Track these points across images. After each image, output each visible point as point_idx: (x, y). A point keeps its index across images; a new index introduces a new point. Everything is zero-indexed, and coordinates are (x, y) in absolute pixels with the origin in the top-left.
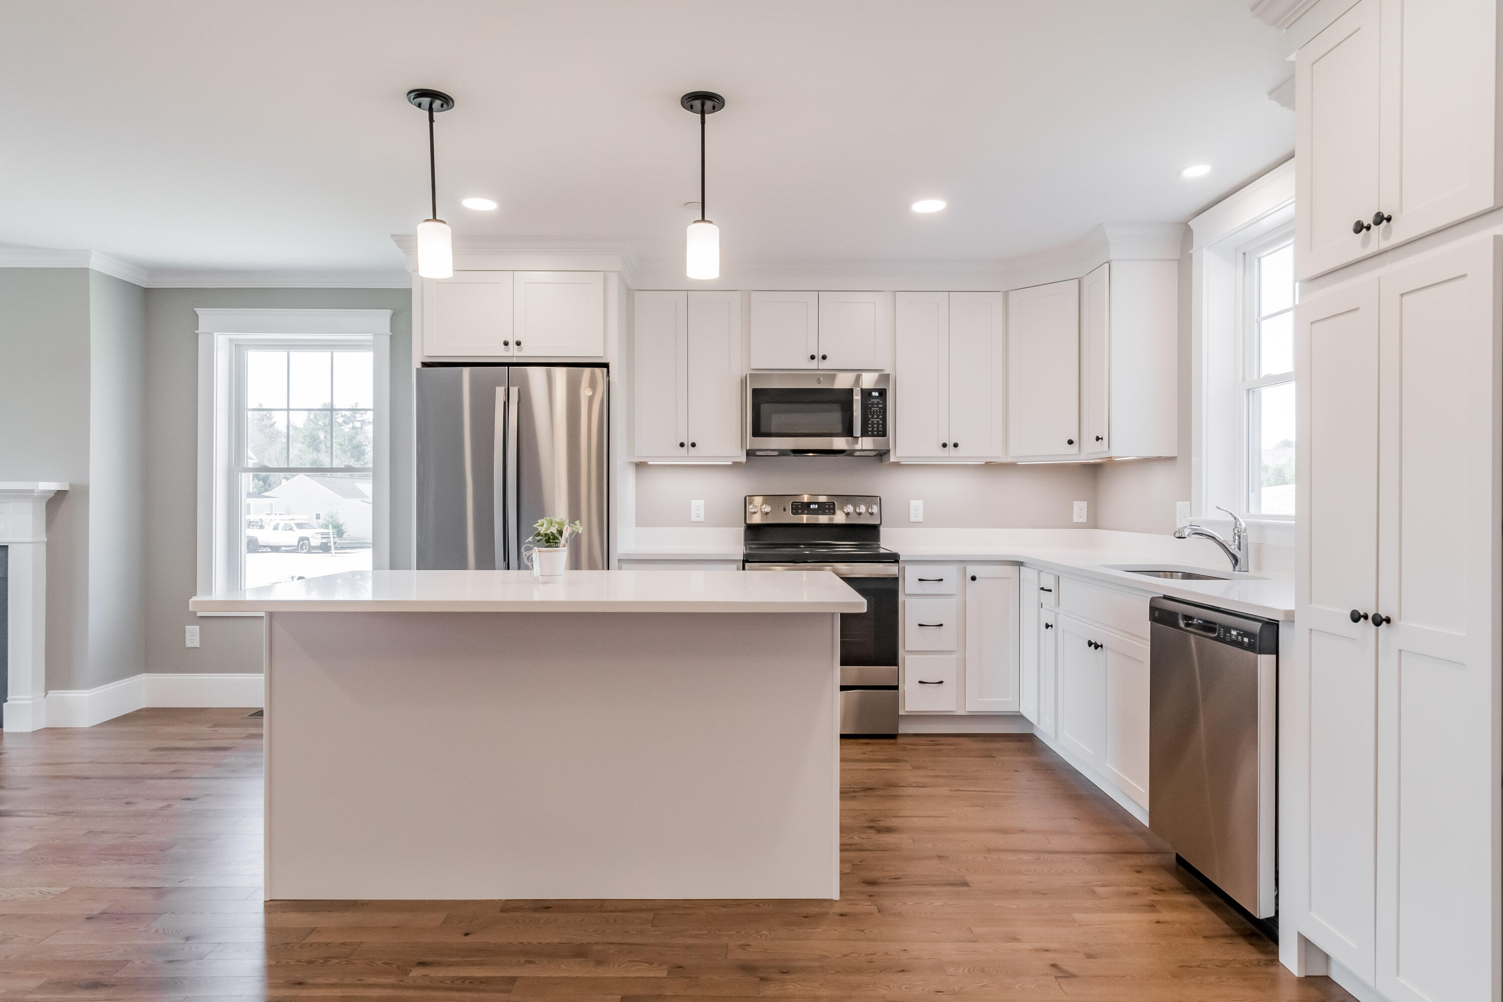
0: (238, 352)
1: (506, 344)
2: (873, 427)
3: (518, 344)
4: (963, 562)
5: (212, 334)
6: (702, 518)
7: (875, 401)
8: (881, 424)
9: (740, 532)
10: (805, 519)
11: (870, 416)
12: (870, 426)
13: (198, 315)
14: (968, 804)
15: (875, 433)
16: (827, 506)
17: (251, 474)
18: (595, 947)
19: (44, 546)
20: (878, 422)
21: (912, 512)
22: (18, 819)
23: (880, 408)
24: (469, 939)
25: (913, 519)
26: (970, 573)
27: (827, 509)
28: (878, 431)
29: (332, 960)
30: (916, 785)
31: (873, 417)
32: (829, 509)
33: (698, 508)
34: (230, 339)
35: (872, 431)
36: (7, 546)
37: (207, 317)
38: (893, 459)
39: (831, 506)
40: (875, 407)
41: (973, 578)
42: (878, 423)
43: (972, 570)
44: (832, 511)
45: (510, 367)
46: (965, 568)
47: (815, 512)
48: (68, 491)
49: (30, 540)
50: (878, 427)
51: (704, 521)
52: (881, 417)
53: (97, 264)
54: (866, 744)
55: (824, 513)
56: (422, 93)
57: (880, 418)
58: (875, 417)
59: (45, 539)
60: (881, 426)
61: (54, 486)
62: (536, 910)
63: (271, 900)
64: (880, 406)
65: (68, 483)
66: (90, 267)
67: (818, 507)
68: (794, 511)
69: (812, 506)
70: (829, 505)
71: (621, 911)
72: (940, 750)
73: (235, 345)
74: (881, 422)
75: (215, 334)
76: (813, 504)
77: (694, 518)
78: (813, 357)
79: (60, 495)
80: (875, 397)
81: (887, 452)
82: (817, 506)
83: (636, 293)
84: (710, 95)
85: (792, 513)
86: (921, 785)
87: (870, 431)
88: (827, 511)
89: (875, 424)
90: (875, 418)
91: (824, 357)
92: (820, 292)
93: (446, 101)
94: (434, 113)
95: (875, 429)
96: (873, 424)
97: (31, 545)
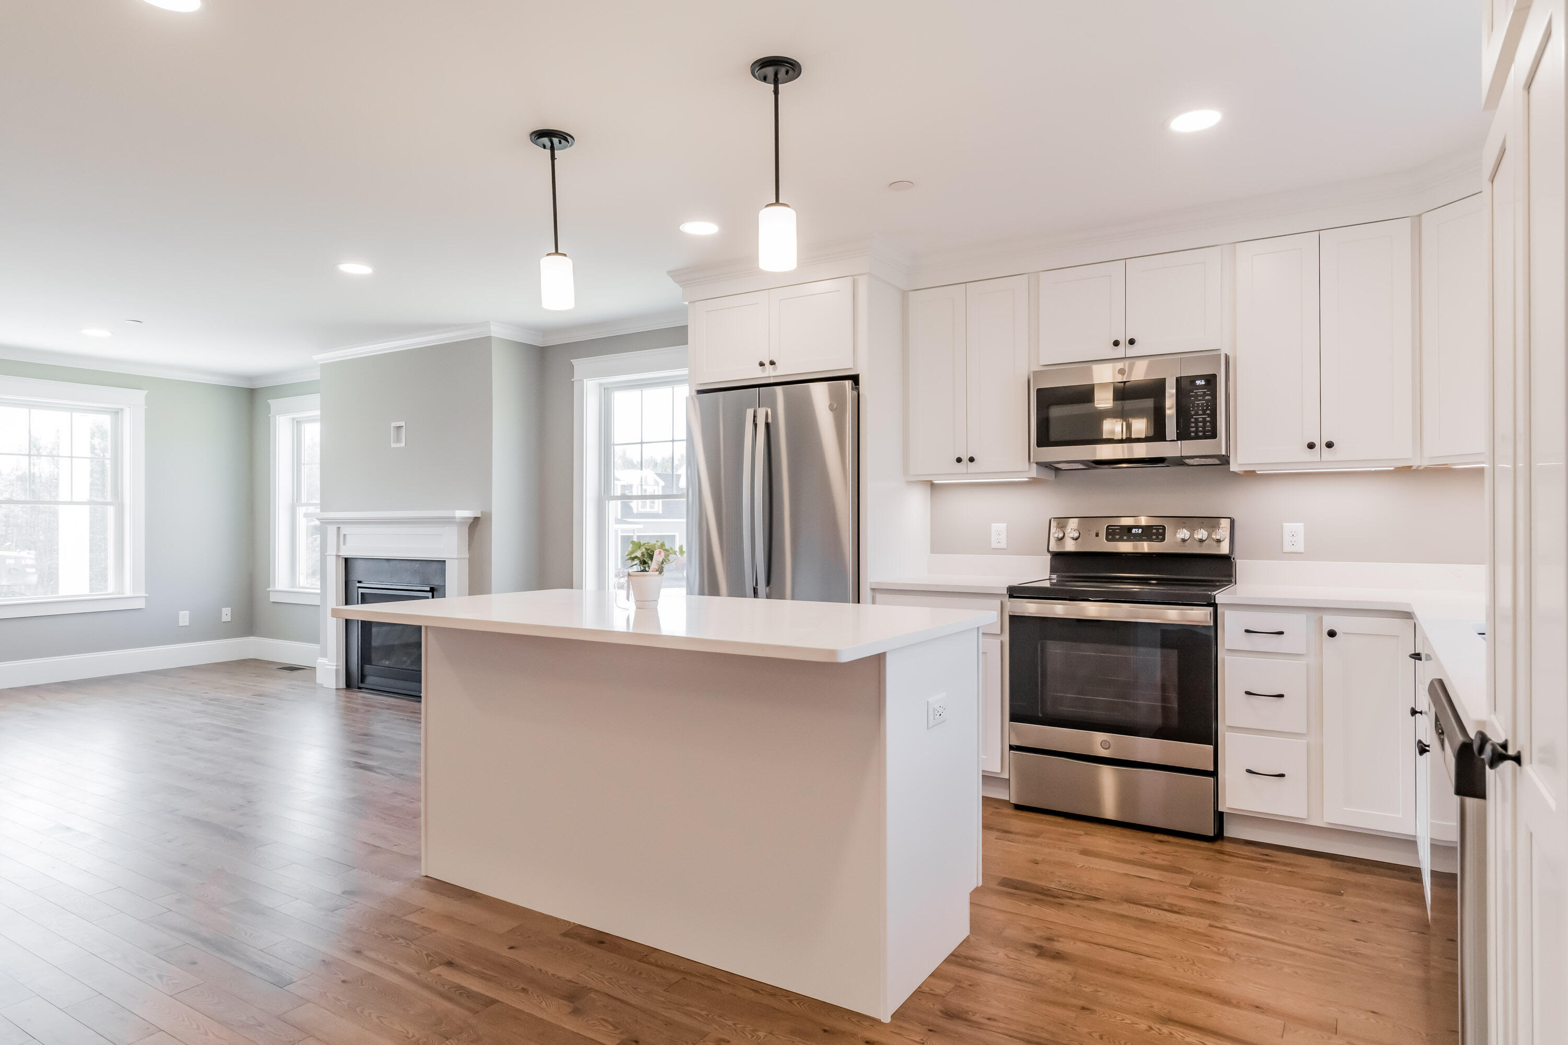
0: (606, 392)
1: (762, 364)
2: (1197, 427)
3: (772, 363)
4: (1318, 609)
5: (582, 381)
6: (1003, 545)
7: (1200, 392)
8: (1208, 421)
9: (1046, 560)
10: (1125, 547)
11: (1193, 413)
12: (1193, 425)
13: (573, 366)
14: (1216, 949)
15: (1201, 434)
16: (1154, 531)
17: (619, 502)
18: (592, 995)
19: (467, 561)
20: (1204, 419)
21: (1287, 539)
22: (375, 774)
23: (1206, 400)
24: (512, 954)
25: (1287, 548)
26: (1327, 626)
27: (1154, 534)
28: (1204, 431)
29: (399, 939)
30: (1167, 907)
31: (1197, 414)
32: (1157, 534)
33: (999, 532)
34: (600, 384)
35: (1196, 432)
36: (445, 561)
37: (580, 365)
38: (1233, 467)
39: (1161, 531)
40: (1200, 400)
41: (1332, 634)
42: (1204, 421)
43: (1330, 622)
44: (1161, 537)
45: (760, 388)
46: (1321, 618)
47: (1138, 538)
48: (479, 517)
49: (455, 556)
50: (1204, 427)
51: (1006, 548)
52: (1208, 412)
53: (496, 331)
54: (1161, 841)
55: (1150, 539)
56: (540, 134)
57: (1208, 414)
58: (1200, 412)
59: (467, 556)
60: (1208, 424)
61: (469, 514)
62: (590, 942)
63: (426, 876)
64: (1207, 398)
65: (480, 511)
66: (492, 335)
67: (1142, 532)
68: (1110, 537)
69: (1134, 531)
70: (1157, 530)
71: (657, 966)
72: (1265, 868)
73: (604, 388)
74: (1208, 419)
75: (585, 380)
76: (1135, 528)
77: (994, 545)
78: (1116, 343)
79: (476, 520)
80: (1200, 387)
81: (1225, 460)
82: (1140, 531)
83: (910, 293)
84: (779, 59)
85: (1107, 539)
86: (1176, 909)
87: (1193, 432)
88: (1154, 537)
89: (1201, 422)
90: (1201, 415)
91: (1132, 342)
92: (1127, 260)
93: (564, 137)
94: (556, 151)
95: (1201, 429)
96: (1197, 421)
97: (457, 560)
